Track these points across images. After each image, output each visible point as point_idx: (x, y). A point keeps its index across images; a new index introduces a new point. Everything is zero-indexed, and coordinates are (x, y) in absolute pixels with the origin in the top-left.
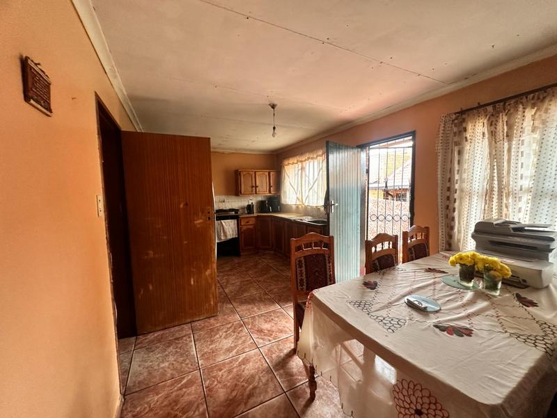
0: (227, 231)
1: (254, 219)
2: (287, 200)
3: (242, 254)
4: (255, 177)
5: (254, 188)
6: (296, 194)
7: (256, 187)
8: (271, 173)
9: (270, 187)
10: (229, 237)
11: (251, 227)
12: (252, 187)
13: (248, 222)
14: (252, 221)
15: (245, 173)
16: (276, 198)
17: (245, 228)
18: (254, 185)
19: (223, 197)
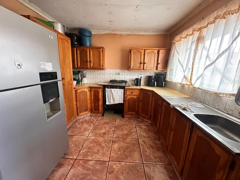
0: (115, 97)
1: (138, 91)
2: (172, 77)
3: (125, 116)
4: (144, 55)
5: (142, 65)
6: (184, 71)
7: (144, 63)
8: (161, 51)
9: (158, 64)
10: (117, 102)
11: (135, 97)
12: (141, 63)
13: (132, 93)
14: (136, 93)
15: (135, 50)
16: (163, 75)
17: (129, 97)
18: (142, 61)
19: (118, 71)
